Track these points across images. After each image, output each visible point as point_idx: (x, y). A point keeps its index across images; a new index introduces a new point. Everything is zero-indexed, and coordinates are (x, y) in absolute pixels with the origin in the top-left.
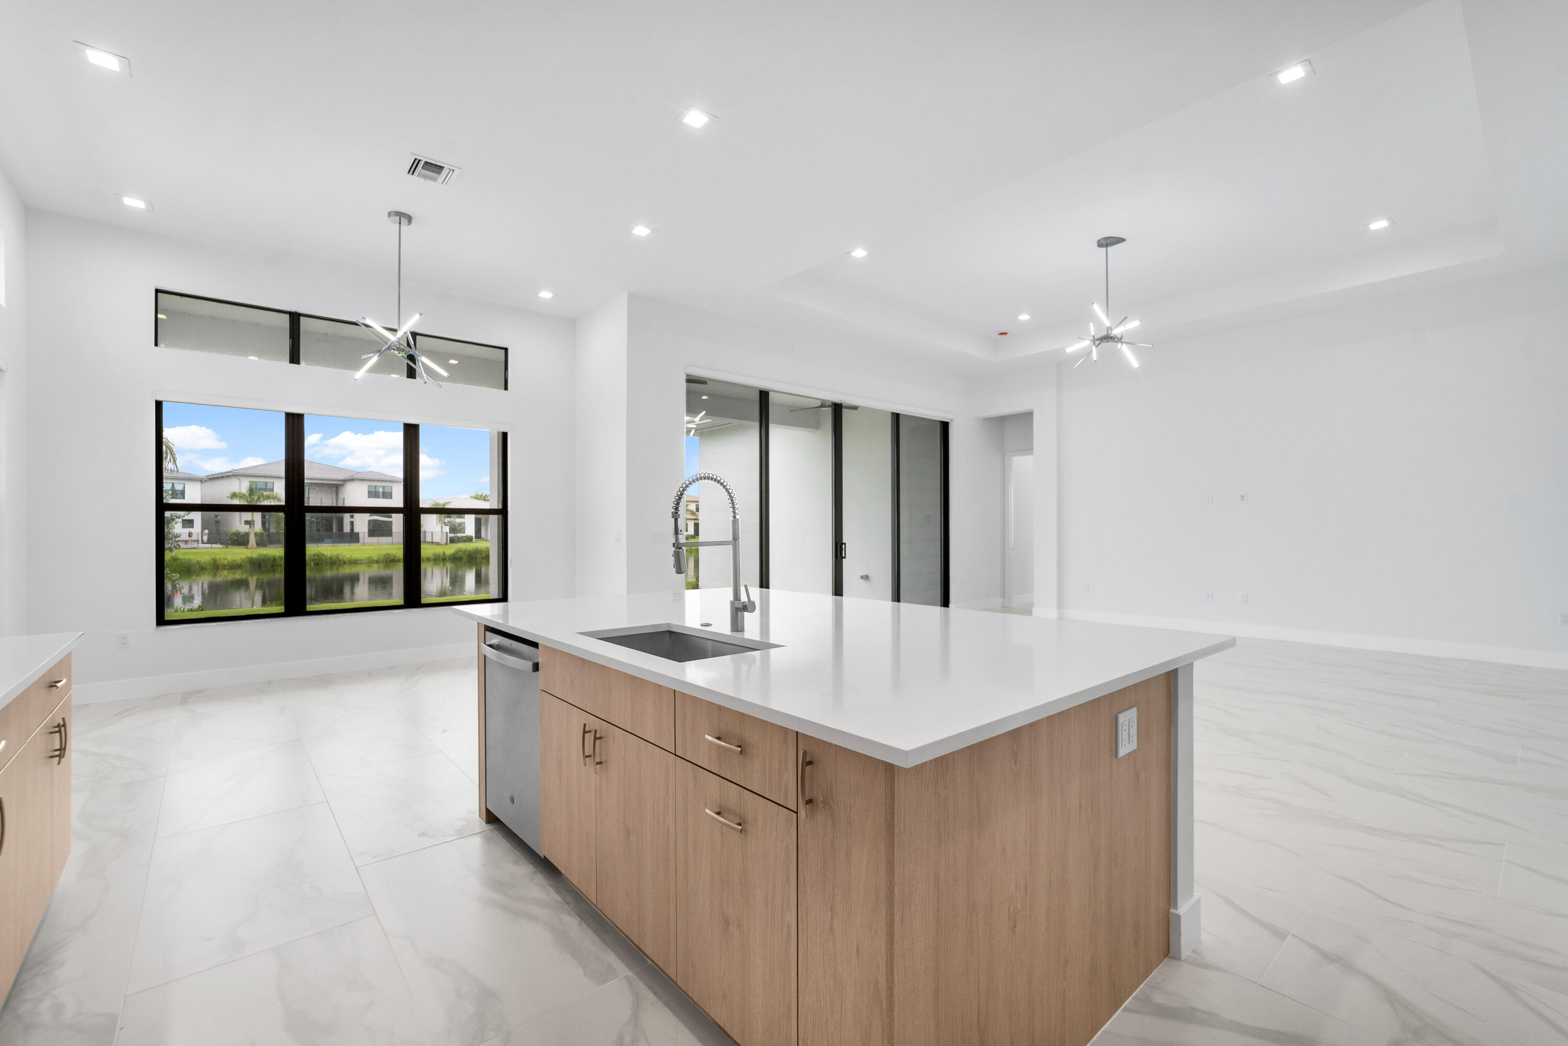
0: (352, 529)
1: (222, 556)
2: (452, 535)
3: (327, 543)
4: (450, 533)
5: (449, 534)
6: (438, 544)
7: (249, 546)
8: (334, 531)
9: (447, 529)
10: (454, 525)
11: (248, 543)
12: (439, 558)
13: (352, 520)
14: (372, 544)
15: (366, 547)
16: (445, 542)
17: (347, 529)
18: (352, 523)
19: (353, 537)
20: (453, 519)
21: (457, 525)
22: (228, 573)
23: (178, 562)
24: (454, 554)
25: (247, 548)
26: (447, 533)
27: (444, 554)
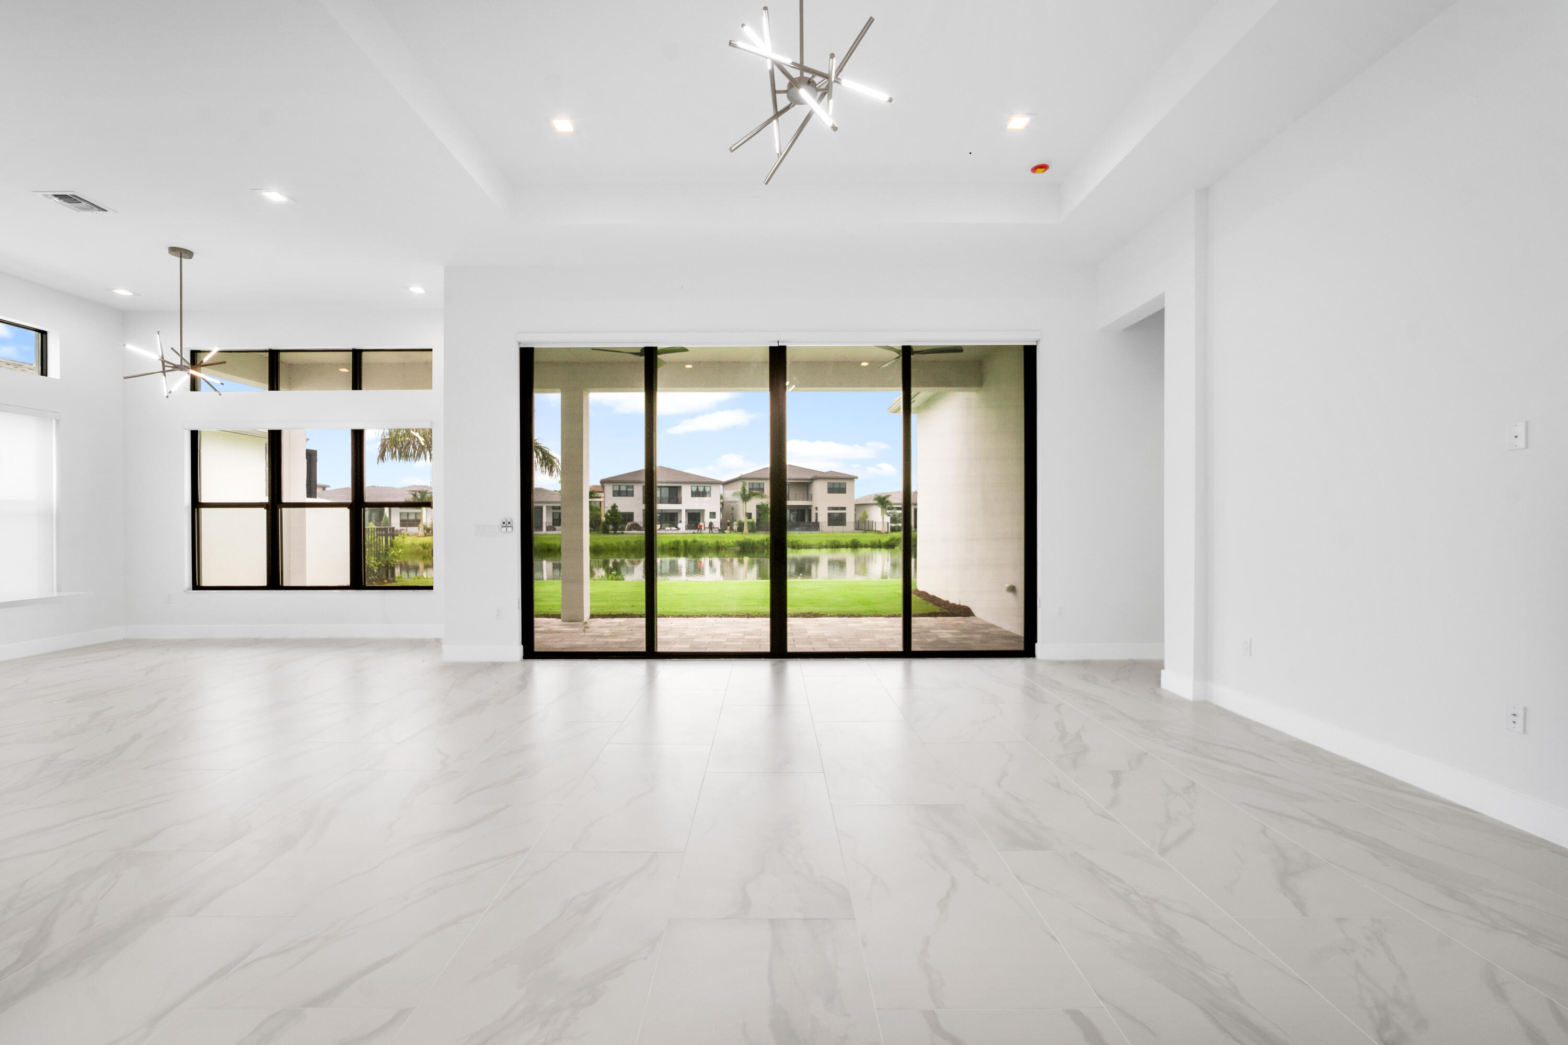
0: (817, 520)
1: (722, 540)
2: (893, 525)
3: (797, 531)
4: (891, 523)
5: (890, 525)
6: (880, 532)
7: (744, 532)
8: (806, 521)
9: (888, 519)
10: (894, 515)
11: (743, 530)
12: (876, 544)
13: (816, 512)
14: (828, 532)
15: (822, 534)
16: (886, 531)
17: (813, 520)
18: (817, 514)
19: (816, 526)
20: (894, 511)
21: (897, 515)
22: (725, 552)
23: (696, 543)
24: (888, 542)
25: (742, 534)
26: (888, 523)
27: (880, 542)
